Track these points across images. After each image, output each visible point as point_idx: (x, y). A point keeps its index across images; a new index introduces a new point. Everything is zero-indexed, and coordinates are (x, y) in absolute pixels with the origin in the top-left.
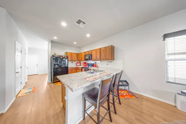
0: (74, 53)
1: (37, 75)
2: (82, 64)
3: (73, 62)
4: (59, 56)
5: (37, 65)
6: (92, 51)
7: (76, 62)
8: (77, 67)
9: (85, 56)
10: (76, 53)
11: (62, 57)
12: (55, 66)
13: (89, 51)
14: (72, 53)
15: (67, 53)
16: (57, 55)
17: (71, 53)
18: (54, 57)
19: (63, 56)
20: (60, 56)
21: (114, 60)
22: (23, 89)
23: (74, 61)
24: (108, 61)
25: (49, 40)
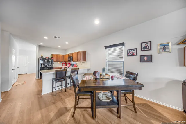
0: (59, 55)
1: (26, 74)
2: (67, 64)
3: (59, 63)
5: (26, 65)
6: (72, 54)
7: (62, 63)
9: (68, 57)
13: (71, 54)
15: (53, 55)
16: (43, 57)
17: (57, 55)
18: (41, 59)
19: (49, 58)
20: (46, 58)
21: (86, 61)
22: (16, 82)
25: (37, 45)
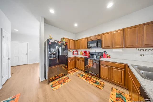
0: (71, 40)
1: (26, 66)
3: (71, 51)
4: (56, 42)
5: (27, 54)
7: (74, 50)
8: (76, 57)
9: (88, 42)
10: (74, 40)
11: (61, 43)
12: (51, 57)
14: (69, 39)
16: (54, 39)
20: (58, 41)
23: (71, 49)
24: (140, 49)
